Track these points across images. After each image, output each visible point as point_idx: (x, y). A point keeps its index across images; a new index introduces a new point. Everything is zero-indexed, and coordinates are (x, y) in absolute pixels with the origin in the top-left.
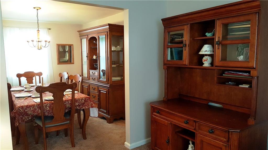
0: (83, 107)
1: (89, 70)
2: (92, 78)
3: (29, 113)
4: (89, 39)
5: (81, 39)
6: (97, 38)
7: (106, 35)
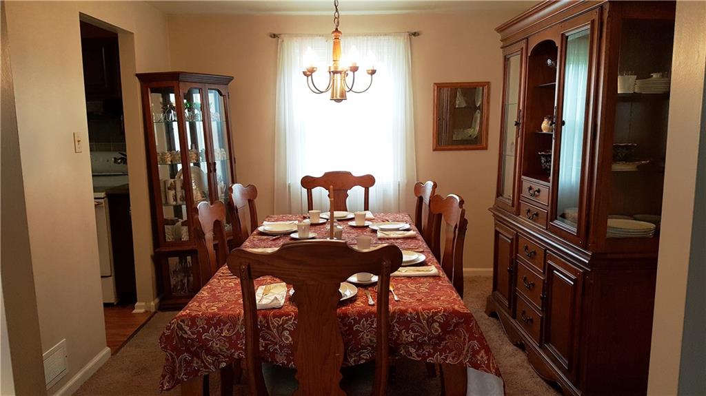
0: (436, 352)
1: (520, 178)
2: (529, 211)
3: (216, 346)
4: (529, 54)
5: (505, 57)
6: (558, 44)
7: (593, 22)
